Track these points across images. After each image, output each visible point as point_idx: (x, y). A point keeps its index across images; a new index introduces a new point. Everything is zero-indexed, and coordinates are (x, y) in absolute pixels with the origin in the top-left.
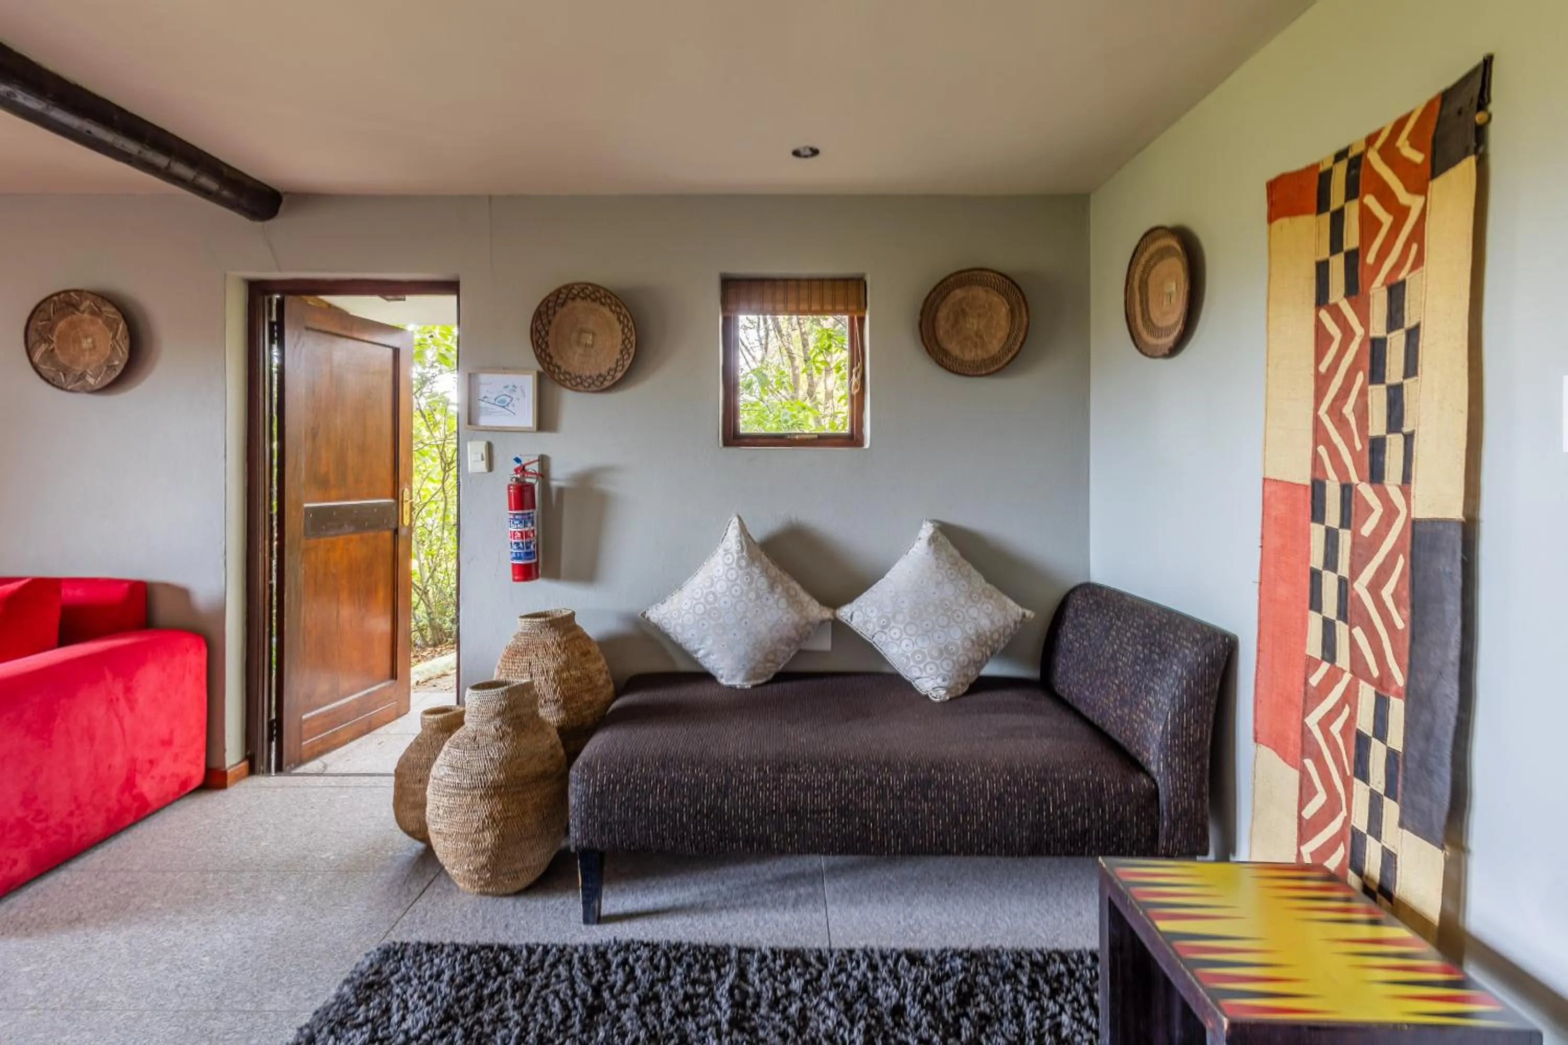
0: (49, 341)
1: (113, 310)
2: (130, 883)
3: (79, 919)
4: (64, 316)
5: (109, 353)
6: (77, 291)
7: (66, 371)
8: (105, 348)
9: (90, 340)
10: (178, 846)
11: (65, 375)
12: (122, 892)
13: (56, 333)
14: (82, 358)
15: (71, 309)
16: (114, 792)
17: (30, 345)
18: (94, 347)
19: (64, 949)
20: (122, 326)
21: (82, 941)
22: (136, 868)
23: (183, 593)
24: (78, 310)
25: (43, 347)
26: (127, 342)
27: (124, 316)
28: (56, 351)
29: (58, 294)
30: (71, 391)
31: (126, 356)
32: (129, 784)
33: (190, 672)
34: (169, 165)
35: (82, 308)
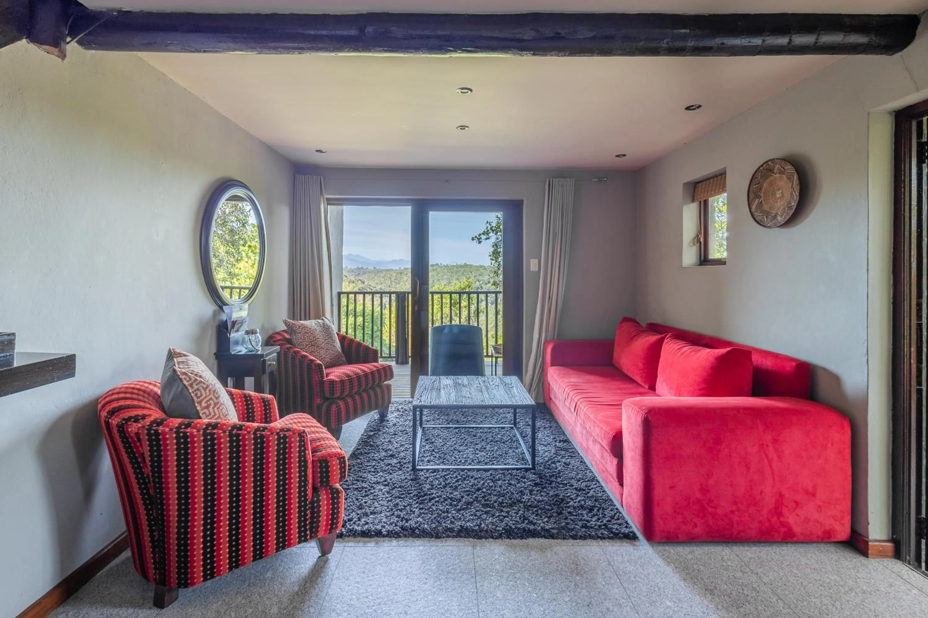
0: (759, 197)
1: (791, 167)
2: (754, 589)
3: (712, 592)
4: (766, 178)
5: (789, 198)
6: (772, 160)
7: (767, 214)
8: (787, 195)
9: (780, 191)
10: (802, 583)
11: (767, 217)
12: (745, 592)
13: (763, 191)
14: (776, 204)
15: (770, 173)
16: (765, 512)
17: (750, 201)
18: (783, 195)
19: (691, 607)
20: (796, 177)
21: (702, 610)
22: (765, 580)
23: (836, 379)
24: (774, 173)
25: (757, 201)
26: (798, 188)
27: (796, 171)
28: (763, 202)
29: (762, 166)
30: (769, 227)
31: (798, 198)
32: (777, 511)
33: (832, 444)
34: (790, 40)
35: (775, 171)
